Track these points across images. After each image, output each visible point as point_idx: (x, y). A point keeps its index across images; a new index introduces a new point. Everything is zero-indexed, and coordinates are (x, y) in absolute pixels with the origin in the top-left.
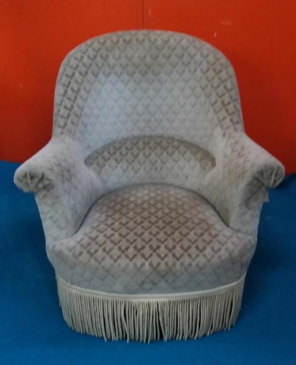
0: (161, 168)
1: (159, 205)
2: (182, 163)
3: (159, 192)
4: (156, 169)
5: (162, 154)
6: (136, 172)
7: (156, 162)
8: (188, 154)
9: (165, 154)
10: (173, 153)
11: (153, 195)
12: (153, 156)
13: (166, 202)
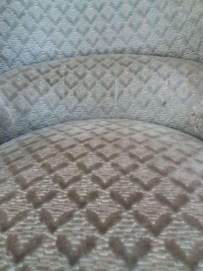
0: (121, 93)
1: (108, 150)
2: (154, 82)
3: (113, 127)
4: (112, 95)
5: (122, 71)
6: (80, 100)
7: (113, 83)
8: (165, 69)
9: (126, 72)
10: (140, 69)
11: (100, 130)
12: (108, 75)
13: (125, 143)
